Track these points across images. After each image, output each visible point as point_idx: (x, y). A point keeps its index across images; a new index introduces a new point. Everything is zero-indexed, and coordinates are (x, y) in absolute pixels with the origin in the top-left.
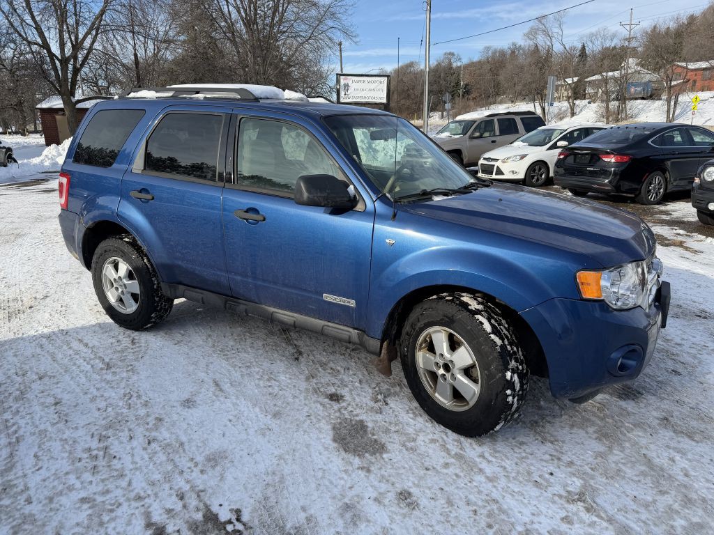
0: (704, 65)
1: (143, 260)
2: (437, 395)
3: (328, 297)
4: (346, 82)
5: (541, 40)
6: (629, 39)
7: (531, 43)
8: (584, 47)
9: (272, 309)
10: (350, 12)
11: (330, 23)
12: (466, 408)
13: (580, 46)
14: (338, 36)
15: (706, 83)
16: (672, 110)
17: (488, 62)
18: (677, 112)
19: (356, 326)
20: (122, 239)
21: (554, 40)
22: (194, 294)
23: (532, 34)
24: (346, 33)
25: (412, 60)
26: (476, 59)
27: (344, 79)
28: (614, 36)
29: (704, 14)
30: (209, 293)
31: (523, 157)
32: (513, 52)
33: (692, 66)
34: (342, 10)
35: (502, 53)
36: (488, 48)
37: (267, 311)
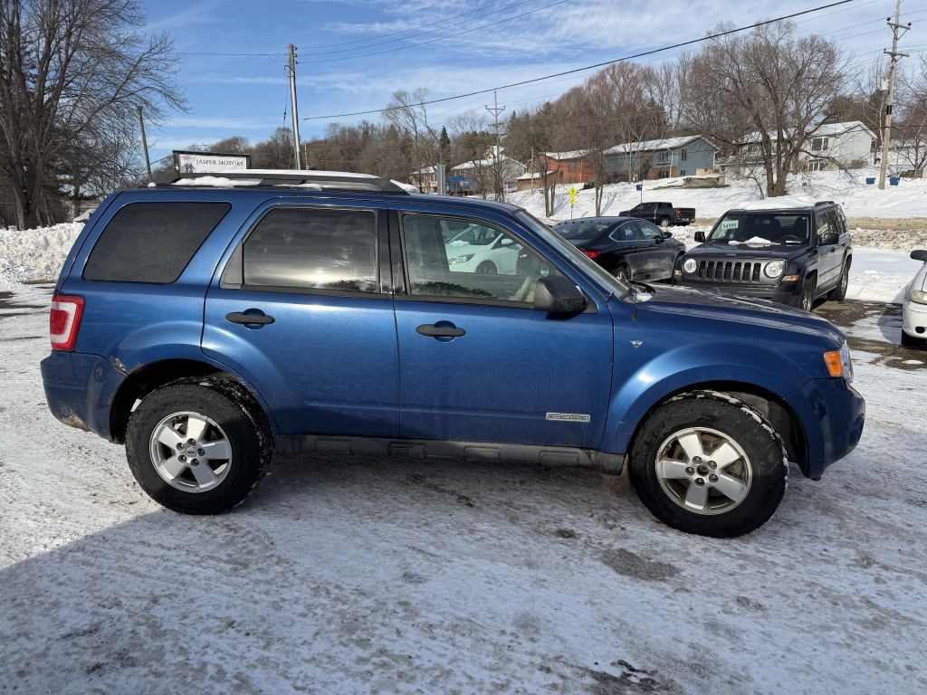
0: (570, 155)
1: (241, 408)
2: (687, 503)
3: (552, 416)
4: (189, 162)
5: (402, 120)
6: (496, 125)
7: (389, 123)
8: (444, 130)
9: (463, 444)
10: (173, 69)
11: (145, 82)
12: (731, 508)
13: (440, 130)
14: (157, 99)
15: (573, 175)
16: (550, 203)
17: (337, 142)
18: (555, 205)
19: (584, 446)
20: (197, 383)
21: (416, 120)
22: (334, 443)
23: (391, 111)
24: (168, 95)
25: (236, 135)
26: (321, 138)
27: (185, 158)
28: (482, 121)
29: (559, 102)
30: (363, 439)
31: (469, 257)
32: (366, 132)
33: (563, 156)
34: (161, 65)
35: (353, 132)
36: (334, 125)
37: (456, 447)
